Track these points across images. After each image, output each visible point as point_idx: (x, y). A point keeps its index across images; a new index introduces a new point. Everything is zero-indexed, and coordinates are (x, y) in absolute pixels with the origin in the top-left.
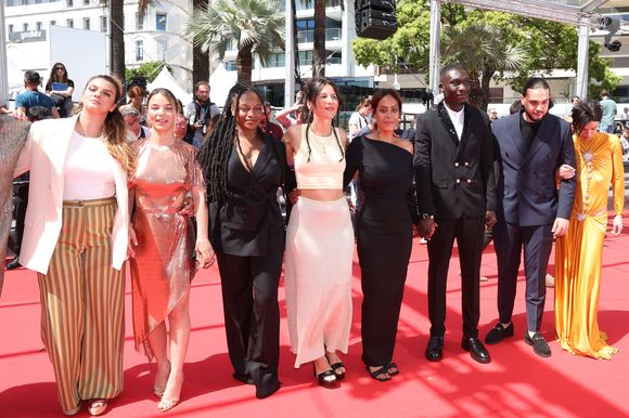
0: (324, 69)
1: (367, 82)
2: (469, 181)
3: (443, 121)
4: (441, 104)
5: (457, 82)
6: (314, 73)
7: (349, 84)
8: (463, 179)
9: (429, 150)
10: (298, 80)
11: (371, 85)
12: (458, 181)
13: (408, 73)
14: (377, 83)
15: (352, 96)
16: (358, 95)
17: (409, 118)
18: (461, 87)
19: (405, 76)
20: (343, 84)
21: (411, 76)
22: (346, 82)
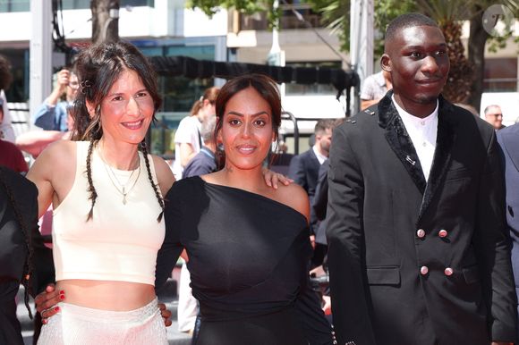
0: (116, 21)
1: (213, 47)
2: (449, 271)
3: (389, 137)
4: (386, 102)
5: (418, 53)
6: (96, 28)
7: (173, 53)
8: (436, 267)
9: (360, 201)
10: (61, 46)
11: (220, 57)
12: (424, 270)
13: (302, 27)
14: (234, 50)
15: (179, 79)
16: (192, 76)
17: (306, 127)
18: (428, 63)
19: (295, 35)
20: (158, 53)
21: (309, 35)
22: (165, 49)
